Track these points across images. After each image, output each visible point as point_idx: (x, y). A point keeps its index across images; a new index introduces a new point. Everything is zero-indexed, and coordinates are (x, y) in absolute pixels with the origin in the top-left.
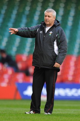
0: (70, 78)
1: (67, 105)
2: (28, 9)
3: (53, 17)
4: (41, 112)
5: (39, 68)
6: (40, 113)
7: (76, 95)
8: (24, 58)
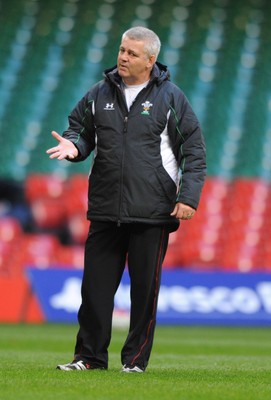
0: (207, 253)
1: (194, 342)
2: (66, 25)
3: (145, 56)
4: (109, 363)
5: (116, 223)
6: (106, 367)
7: (227, 308)
8: (55, 188)
